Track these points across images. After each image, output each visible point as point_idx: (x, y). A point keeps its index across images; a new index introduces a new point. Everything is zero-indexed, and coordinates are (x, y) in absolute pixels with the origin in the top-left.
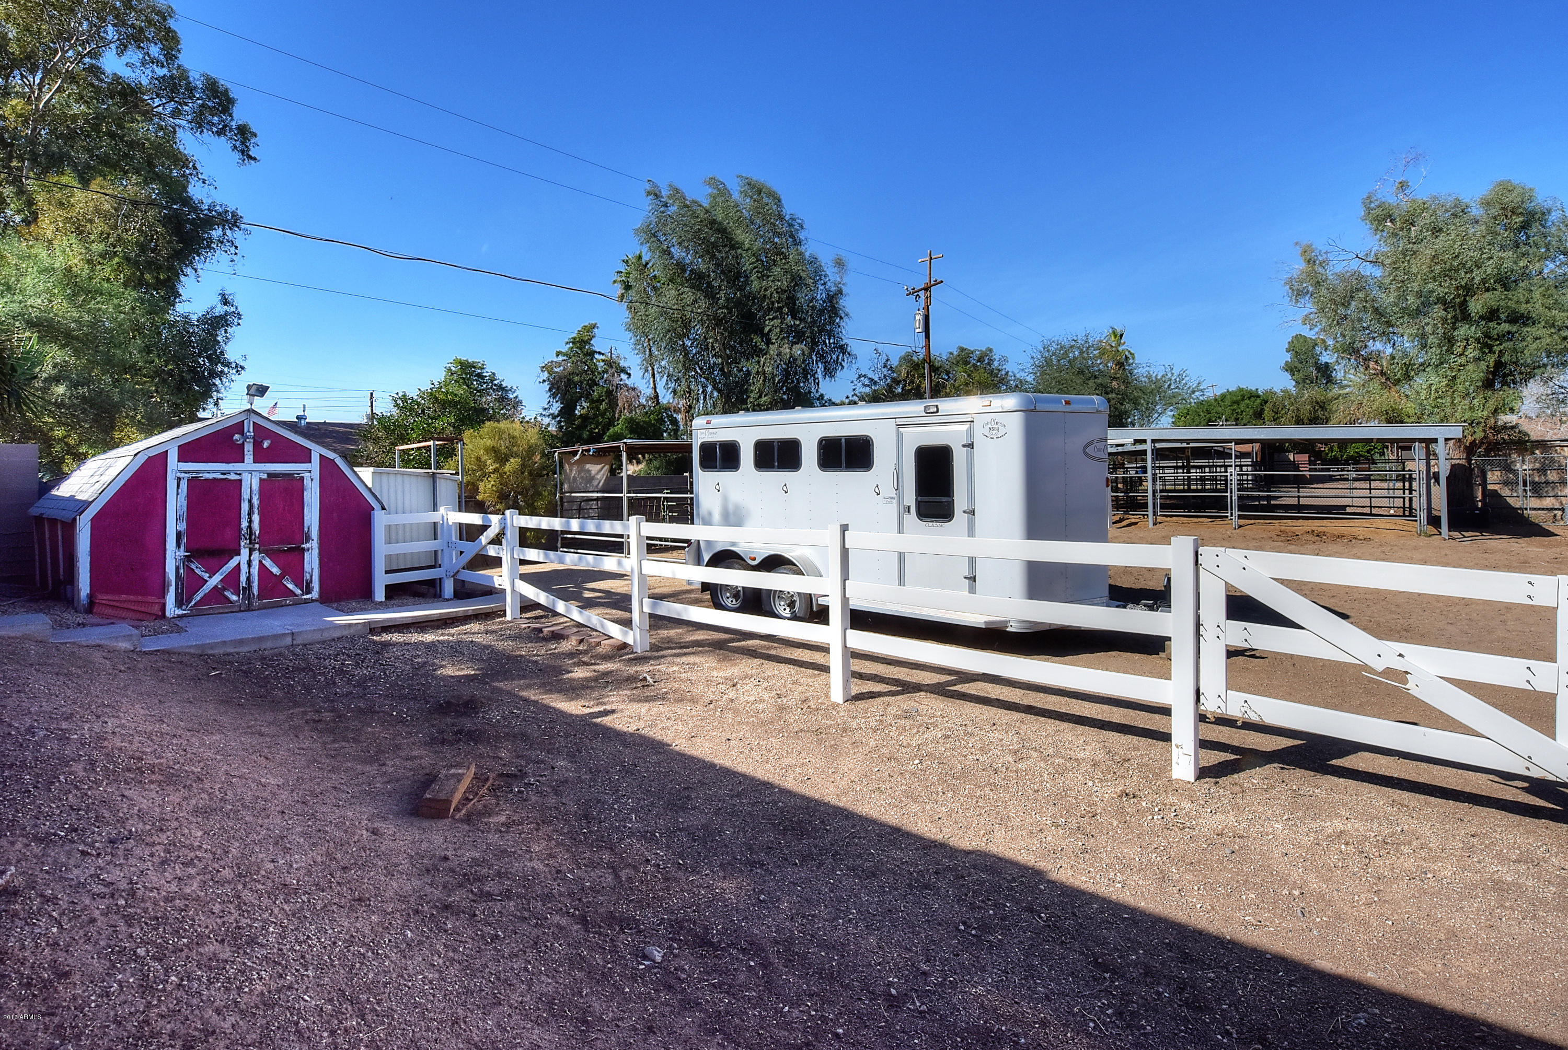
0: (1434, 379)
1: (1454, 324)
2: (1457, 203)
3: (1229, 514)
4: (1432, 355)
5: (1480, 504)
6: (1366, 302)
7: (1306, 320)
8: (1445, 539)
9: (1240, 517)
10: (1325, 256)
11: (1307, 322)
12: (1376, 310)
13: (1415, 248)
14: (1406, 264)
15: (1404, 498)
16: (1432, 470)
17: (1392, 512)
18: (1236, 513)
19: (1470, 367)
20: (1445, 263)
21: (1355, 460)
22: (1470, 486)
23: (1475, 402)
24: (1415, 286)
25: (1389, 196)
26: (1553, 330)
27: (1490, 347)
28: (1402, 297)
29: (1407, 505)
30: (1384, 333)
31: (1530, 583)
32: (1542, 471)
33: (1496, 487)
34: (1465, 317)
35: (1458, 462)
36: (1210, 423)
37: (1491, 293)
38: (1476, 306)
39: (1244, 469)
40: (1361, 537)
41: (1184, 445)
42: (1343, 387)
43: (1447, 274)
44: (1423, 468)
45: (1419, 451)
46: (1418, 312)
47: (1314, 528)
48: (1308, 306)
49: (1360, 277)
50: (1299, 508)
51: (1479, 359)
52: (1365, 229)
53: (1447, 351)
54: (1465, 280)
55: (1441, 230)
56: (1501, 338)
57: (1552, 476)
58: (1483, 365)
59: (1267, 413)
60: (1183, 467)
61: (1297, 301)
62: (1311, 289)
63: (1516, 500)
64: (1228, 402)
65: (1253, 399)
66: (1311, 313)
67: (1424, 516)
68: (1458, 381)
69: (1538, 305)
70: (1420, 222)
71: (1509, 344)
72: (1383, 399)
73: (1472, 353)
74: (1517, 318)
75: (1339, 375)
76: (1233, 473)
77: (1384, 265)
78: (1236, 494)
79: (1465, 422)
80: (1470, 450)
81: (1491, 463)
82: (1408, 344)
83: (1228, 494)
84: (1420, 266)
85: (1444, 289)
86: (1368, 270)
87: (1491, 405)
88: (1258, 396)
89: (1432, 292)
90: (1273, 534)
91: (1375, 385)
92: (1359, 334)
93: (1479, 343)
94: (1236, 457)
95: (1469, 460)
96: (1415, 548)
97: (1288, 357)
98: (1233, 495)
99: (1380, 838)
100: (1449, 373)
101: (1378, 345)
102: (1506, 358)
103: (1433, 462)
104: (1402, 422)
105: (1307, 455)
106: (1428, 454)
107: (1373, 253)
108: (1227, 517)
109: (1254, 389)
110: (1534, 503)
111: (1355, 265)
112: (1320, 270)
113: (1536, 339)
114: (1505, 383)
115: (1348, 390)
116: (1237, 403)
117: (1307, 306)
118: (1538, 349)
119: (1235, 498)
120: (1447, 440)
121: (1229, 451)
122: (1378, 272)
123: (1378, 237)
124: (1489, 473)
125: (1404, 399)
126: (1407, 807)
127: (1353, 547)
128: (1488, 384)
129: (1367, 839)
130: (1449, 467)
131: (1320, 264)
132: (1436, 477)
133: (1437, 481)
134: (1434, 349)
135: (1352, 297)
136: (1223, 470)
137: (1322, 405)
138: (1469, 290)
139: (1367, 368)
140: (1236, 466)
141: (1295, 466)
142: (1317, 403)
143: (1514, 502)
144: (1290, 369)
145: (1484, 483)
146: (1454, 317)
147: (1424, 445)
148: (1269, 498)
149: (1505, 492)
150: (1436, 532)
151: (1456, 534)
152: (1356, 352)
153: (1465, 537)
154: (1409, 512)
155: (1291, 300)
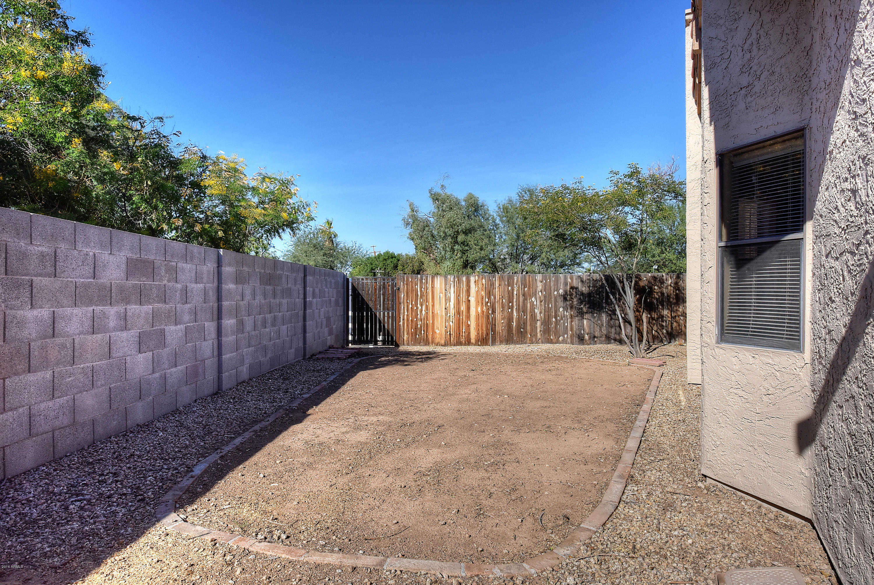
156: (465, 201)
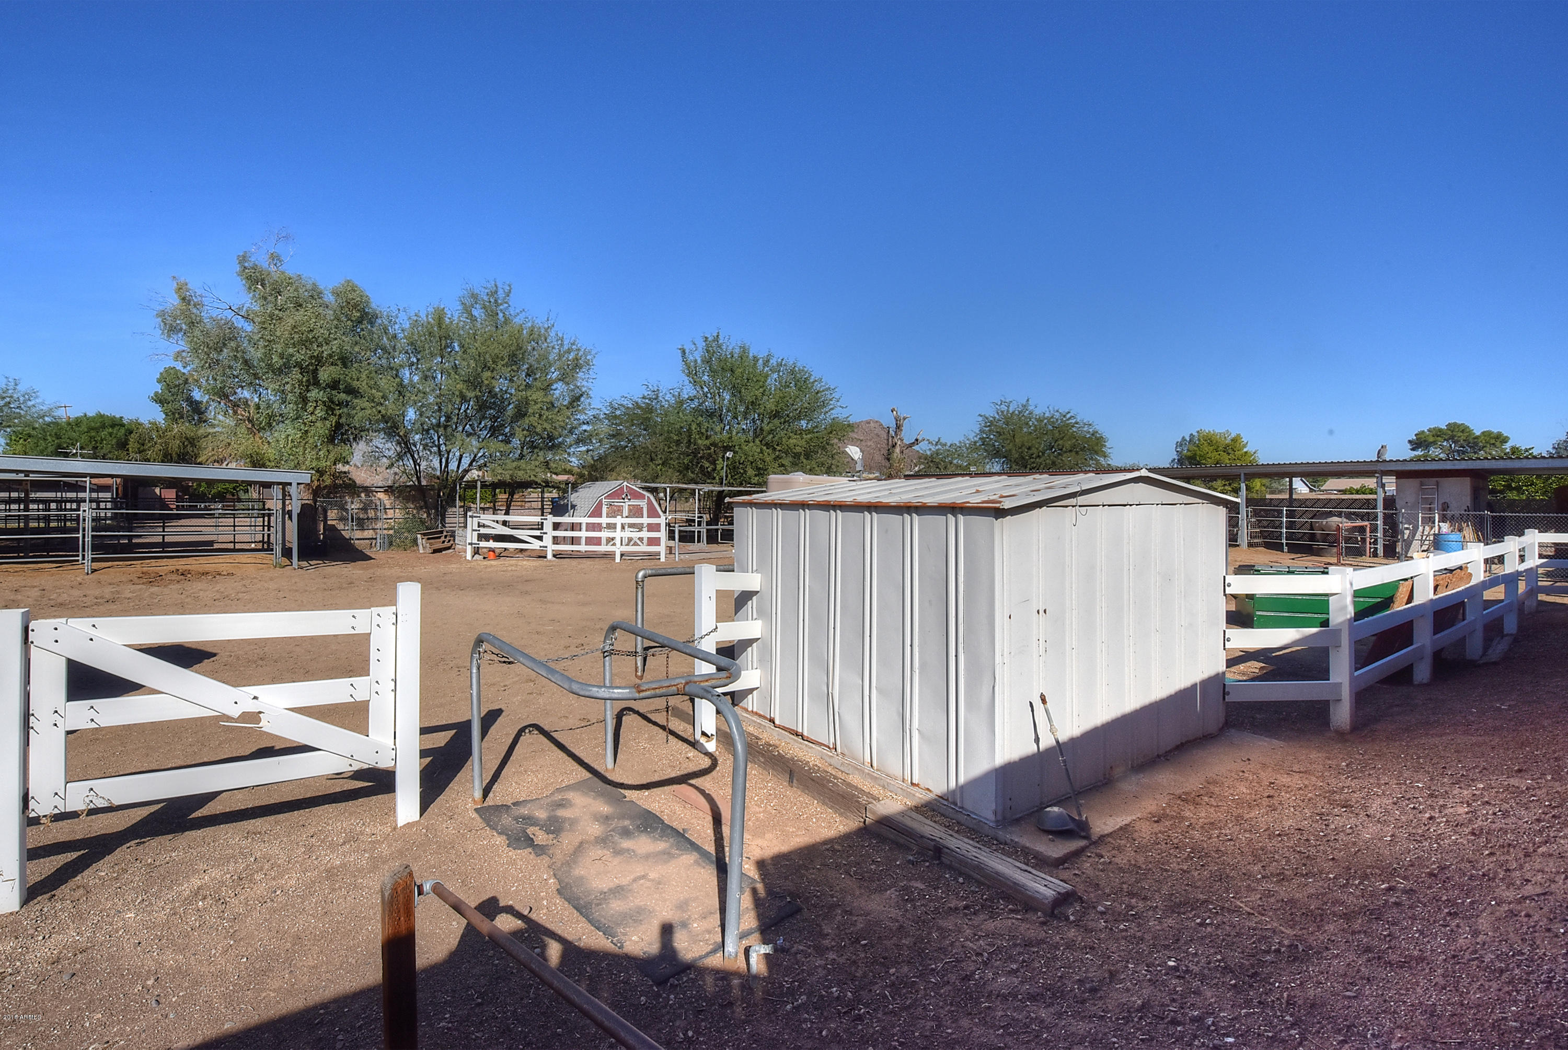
0: (290, 431)
1: (308, 386)
2: (315, 287)
3: (80, 558)
4: (289, 409)
5: (322, 536)
6: (238, 352)
7: (178, 356)
8: (295, 569)
9: (94, 560)
10: (200, 299)
11: (179, 359)
12: (246, 362)
13: (281, 314)
14: (272, 326)
15: (263, 534)
16: (287, 509)
17: (253, 545)
18: (89, 555)
19: (319, 424)
20: (302, 334)
21: (221, 497)
22: (315, 522)
23: (321, 453)
24: (279, 347)
25: (261, 260)
26: (373, 404)
27: (333, 410)
28: (268, 355)
29: (266, 540)
30: (251, 383)
31: (354, 616)
32: (365, 509)
33: (334, 523)
34: (316, 383)
35: (307, 502)
36: (61, 452)
37: (334, 367)
38: (325, 374)
39: (102, 505)
40: (225, 573)
41: (21, 477)
42: (213, 426)
43: (305, 343)
44: (280, 505)
45: (277, 492)
46: (280, 371)
47: (178, 567)
48: (180, 344)
49: (232, 328)
50: (164, 545)
51: (325, 419)
52: (240, 284)
53: (302, 408)
54: (317, 352)
55: (301, 305)
56: (340, 404)
57: (371, 514)
58: (328, 424)
59: (132, 445)
60: (18, 501)
61: (169, 336)
62: (184, 327)
63: (348, 531)
64: (84, 428)
65: (117, 428)
66: (183, 351)
67: (278, 549)
68: (309, 434)
69: (364, 384)
70: (286, 294)
71: (345, 410)
72: (246, 443)
73: (320, 413)
74: (352, 391)
75: (210, 415)
76: (87, 512)
77: (254, 323)
78: (89, 534)
79: (313, 469)
80: (316, 492)
81: (330, 503)
82: (270, 395)
83: (80, 535)
84: (283, 330)
85: (301, 355)
86: (240, 323)
87: (332, 456)
88: (123, 425)
89: (292, 356)
90: (134, 577)
91: (242, 430)
92: (230, 380)
93: (325, 405)
94: (92, 490)
95: (315, 502)
96: (271, 579)
97: (158, 388)
98: (86, 535)
99: (235, 877)
100: (302, 427)
101: (246, 394)
102: (343, 420)
103: (287, 502)
104: (264, 466)
105: (175, 490)
106: (284, 495)
107: (244, 309)
108: (78, 561)
109: (118, 416)
110: (358, 534)
111: (230, 314)
112: (195, 311)
113: (362, 409)
114: (343, 441)
115: (217, 429)
116: (96, 430)
117: (180, 342)
118: (363, 418)
119: (88, 539)
120: (298, 484)
121: (82, 484)
122: (249, 327)
123: (251, 295)
124: (330, 511)
125: (266, 446)
126: (260, 833)
127: (217, 583)
128: (331, 440)
129: (223, 883)
130: (300, 506)
131: (195, 305)
132: (290, 513)
133: (290, 518)
134: (291, 405)
135: (225, 345)
136: (74, 506)
137: (192, 441)
138: (319, 361)
139: (235, 413)
140: (91, 501)
141: (163, 504)
142: (187, 439)
143: (346, 535)
144: (159, 400)
145: (325, 520)
146: (308, 381)
147: (281, 486)
148: (130, 538)
149: (340, 526)
150: (288, 563)
151: (304, 564)
152: (226, 396)
153: (311, 565)
154: (267, 548)
155: (163, 334)
156: (336, 294)
